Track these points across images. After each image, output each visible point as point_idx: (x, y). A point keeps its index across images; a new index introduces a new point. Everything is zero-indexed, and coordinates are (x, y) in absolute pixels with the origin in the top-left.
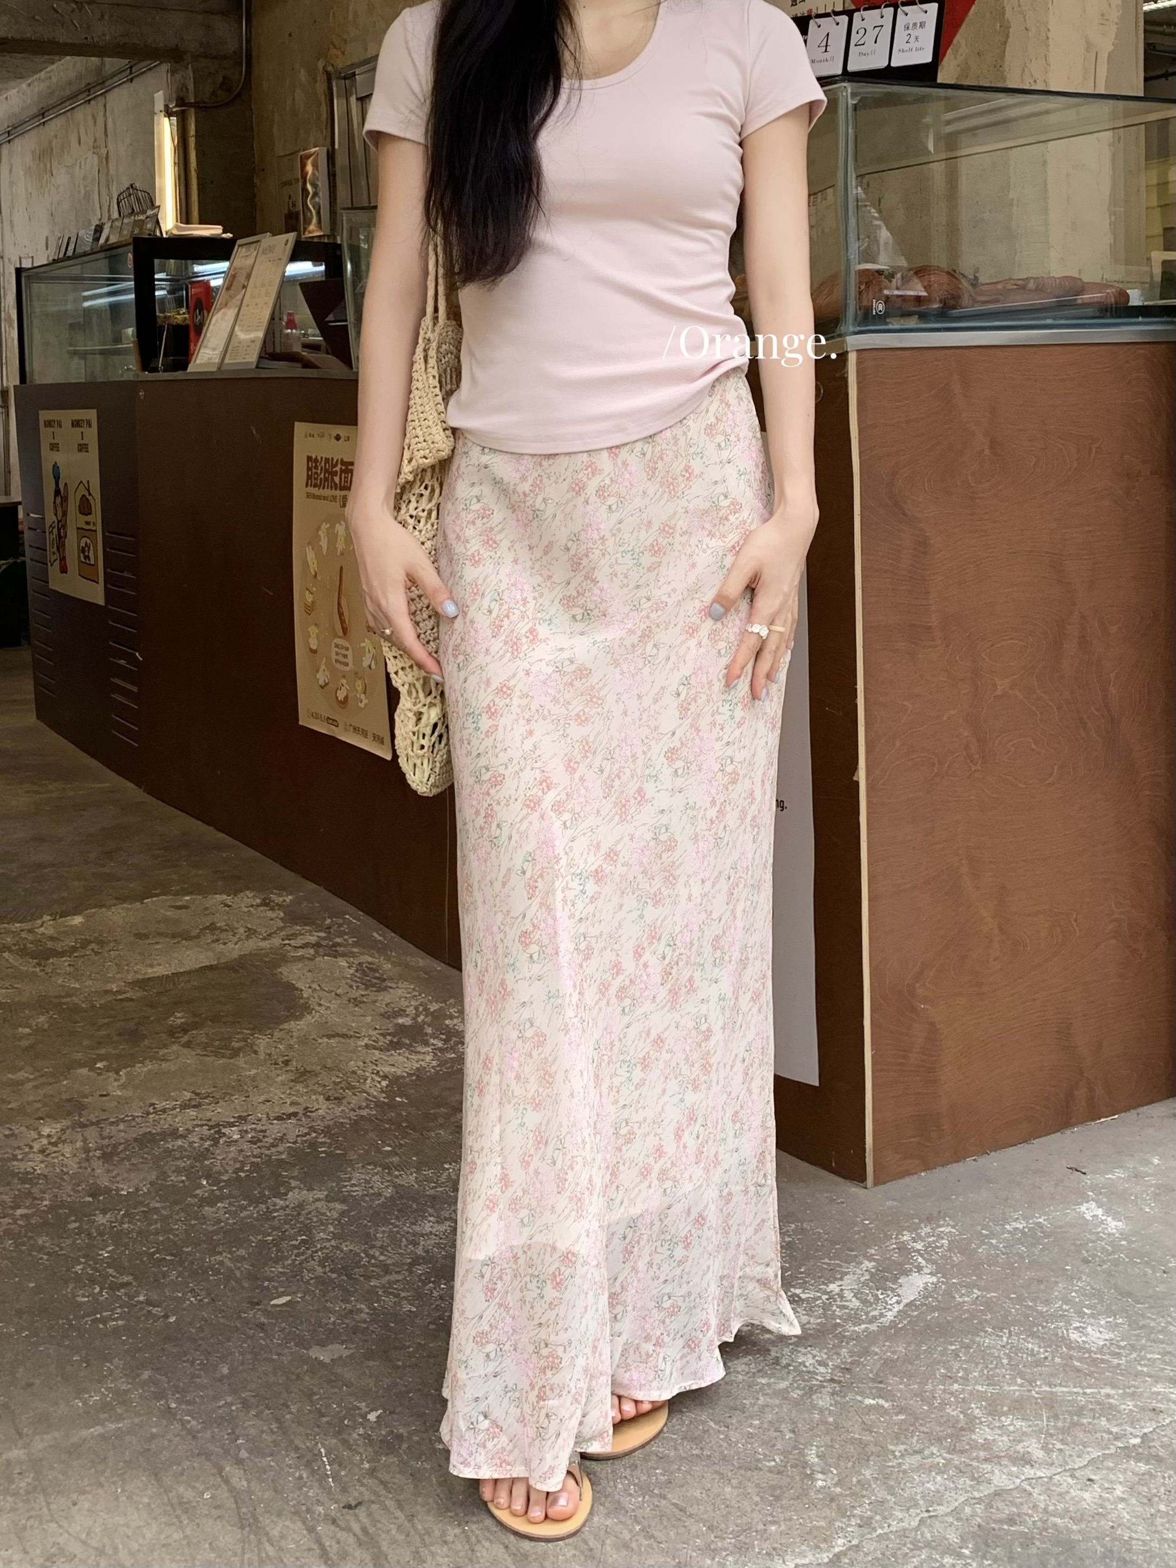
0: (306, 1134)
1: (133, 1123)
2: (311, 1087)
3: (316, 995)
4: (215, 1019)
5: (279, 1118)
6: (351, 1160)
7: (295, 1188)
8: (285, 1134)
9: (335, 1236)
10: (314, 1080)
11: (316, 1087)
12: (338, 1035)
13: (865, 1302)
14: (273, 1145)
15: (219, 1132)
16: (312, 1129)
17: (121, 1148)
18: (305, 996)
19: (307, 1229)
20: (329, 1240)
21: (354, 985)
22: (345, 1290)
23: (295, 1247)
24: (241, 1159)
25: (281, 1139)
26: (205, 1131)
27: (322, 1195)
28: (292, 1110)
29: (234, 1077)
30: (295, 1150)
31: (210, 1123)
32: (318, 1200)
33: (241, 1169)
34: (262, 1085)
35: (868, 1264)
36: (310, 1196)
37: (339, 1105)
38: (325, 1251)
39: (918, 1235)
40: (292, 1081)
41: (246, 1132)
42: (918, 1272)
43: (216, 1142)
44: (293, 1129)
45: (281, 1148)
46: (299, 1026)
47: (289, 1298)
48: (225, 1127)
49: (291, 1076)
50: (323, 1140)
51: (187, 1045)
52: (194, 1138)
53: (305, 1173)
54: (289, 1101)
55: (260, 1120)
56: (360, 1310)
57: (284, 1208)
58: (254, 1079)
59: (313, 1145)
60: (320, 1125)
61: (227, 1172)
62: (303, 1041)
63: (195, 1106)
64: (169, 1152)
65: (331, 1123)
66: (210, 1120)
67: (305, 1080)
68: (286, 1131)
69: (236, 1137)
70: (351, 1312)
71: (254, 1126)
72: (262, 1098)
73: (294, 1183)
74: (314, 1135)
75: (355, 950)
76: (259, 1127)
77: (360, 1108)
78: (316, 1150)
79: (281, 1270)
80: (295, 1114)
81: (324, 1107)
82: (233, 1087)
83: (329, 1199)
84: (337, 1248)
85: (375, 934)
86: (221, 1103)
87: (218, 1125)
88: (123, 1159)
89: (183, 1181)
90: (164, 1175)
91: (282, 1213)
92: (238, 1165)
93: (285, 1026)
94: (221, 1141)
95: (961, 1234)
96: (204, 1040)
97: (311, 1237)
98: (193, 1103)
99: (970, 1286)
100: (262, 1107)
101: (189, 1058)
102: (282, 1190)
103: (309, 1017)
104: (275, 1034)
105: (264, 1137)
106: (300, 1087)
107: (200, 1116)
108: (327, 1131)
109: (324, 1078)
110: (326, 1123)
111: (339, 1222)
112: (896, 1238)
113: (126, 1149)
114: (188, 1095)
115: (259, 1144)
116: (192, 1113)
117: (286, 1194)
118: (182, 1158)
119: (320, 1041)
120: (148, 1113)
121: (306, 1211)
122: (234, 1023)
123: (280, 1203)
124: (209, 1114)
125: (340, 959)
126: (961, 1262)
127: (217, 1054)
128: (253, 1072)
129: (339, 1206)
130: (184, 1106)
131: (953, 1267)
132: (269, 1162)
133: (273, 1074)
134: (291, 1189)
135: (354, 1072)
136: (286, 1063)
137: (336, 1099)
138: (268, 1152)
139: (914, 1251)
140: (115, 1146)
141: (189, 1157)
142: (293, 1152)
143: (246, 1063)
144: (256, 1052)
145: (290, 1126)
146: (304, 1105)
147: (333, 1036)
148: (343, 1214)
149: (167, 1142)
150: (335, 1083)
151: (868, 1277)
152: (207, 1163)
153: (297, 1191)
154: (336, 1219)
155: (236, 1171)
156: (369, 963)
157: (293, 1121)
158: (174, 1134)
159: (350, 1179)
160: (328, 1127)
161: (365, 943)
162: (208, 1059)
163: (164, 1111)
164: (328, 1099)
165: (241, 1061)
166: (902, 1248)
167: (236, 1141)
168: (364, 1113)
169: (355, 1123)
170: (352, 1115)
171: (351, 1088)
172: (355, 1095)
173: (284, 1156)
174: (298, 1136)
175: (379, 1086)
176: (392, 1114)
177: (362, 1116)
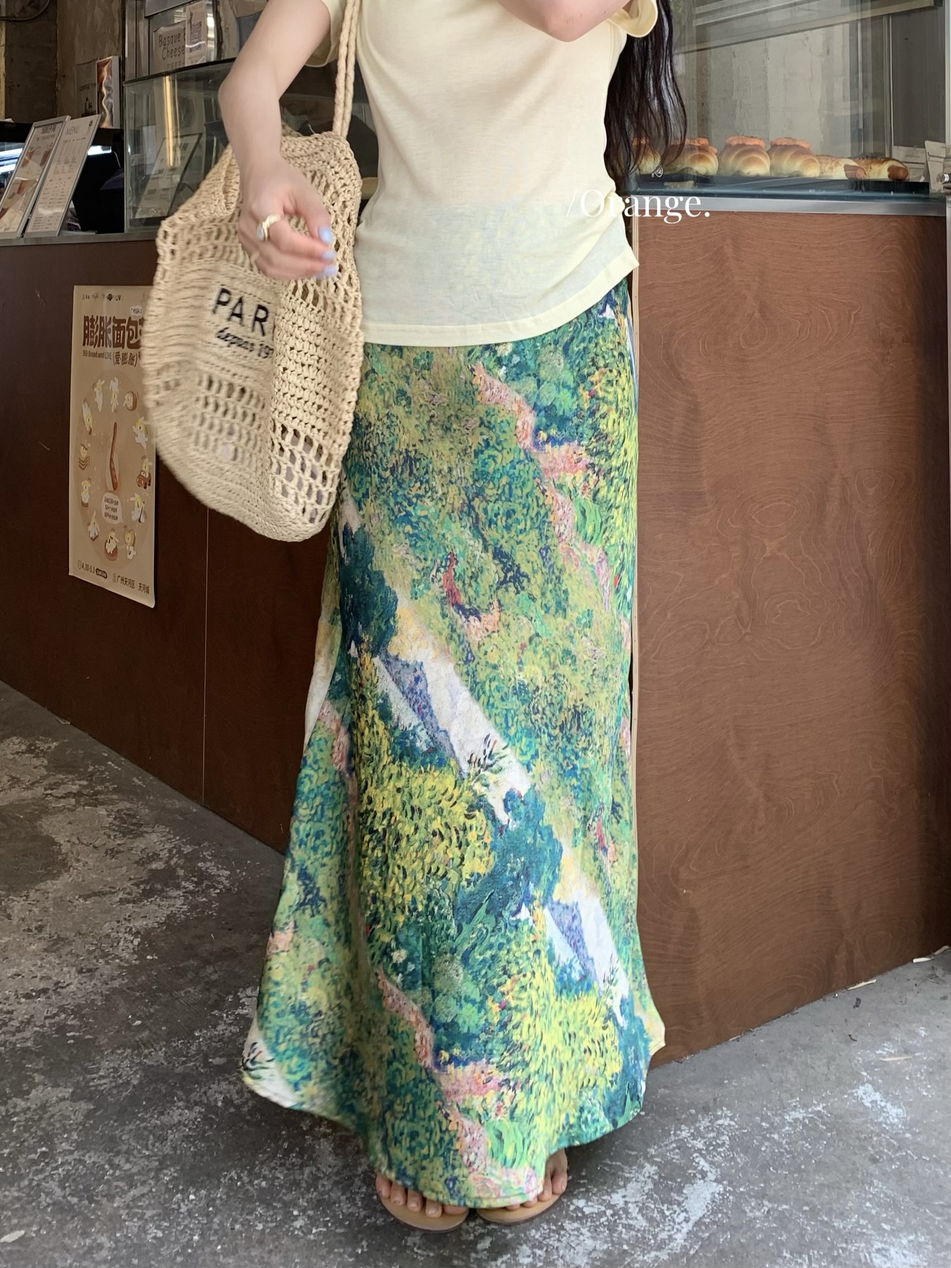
0: (55, 1015)
2: (64, 957)
3: (75, 851)
5: (28, 996)
6: (100, 1046)
7: (38, 1084)
8: (31, 1018)
9: (80, 1146)
10: (68, 949)
11: (68, 957)
12: (95, 894)
13: (651, 1220)
14: (18, 1030)
16: (62, 1009)
18: (63, 851)
19: (48, 1139)
20: (71, 1152)
21: (112, 834)
22: (86, 1219)
23: (34, 1162)
25: (28, 1024)
27: (67, 1092)
28: (42, 986)
30: (43, 1035)
32: (63, 1099)
34: (13, 956)
35: (650, 1169)
36: (54, 1094)
37: (92, 978)
38: (67, 1167)
39: (697, 1129)
40: (45, 950)
42: (703, 1178)
44: (40, 1008)
45: (26, 1034)
46: (55, 886)
47: (22, 1232)
49: (44, 945)
50: (73, 1022)
53: (50, 1064)
54: (39, 975)
55: (7, 999)
56: (100, 1247)
57: (25, 1111)
58: (5, 948)
59: (62, 1029)
60: (69, 1003)
62: (60, 903)
65: (81, 1001)
67: (58, 949)
68: (33, 1012)
70: (90, 1250)
72: (11, 972)
73: (38, 1078)
74: (63, 1016)
75: (115, 797)
76: (6, 1008)
77: (113, 979)
78: (64, 1035)
79: (16, 1194)
80: (45, 991)
81: (76, 981)
83: (75, 1098)
84: (80, 1161)
85: (135, 779)
91: (22, 1117)
93: (42, 886)
95: (742, 1128)
97: (52, 1148)
99: (762, 1196)
100: (11, 983)
102: (25, 1087)
103: (66, 876)
104: (31, 894)
105: (11, 1019)
106: (52, 958)
108: (77, 1011)
109: (78, 946)
110: (77, 1001)
111: (84, 1126)
112: (675, 1134)
115: (4, 1029)
117: (28, 1092)
119: (76, 903)
121: (48, 1114)
123: (22, 1104)
125: (99, 808)
126: (746, 1163)
128: (5, 940)
129: (84, 1106)
131: (738, 1171)
132: (13, 1051)
133: (25, 943)
134: (34, 1085)
135: (108, 936)
136: (40, 929)
137: (89, 970)
138: (12, 1039)
139: (696, 1151)
142: (40, 1037)
144: (9, 917)
145: (39, 1006)
146: (55, 979)
147: (90, 896)
148: (89, 1115)
150: (90, 952)
151: (651, 1186)
153: (41, 1088)
154: (80, 1124)
156: (128, 809)
157: (42, 999)
159: (99, 1069)
160: (79, 1006)
161: (125, 790)
164: (80, 972)
166: (682, 1146)
168: (116, 984)
169: (107, 998)
170: (104, 989)
171: (105, 955)
172: (107, 963)
173: (29, 1044)
174: (46, 1018)
175: (131, 946)
176: (143, 978)
177: (114, 991)
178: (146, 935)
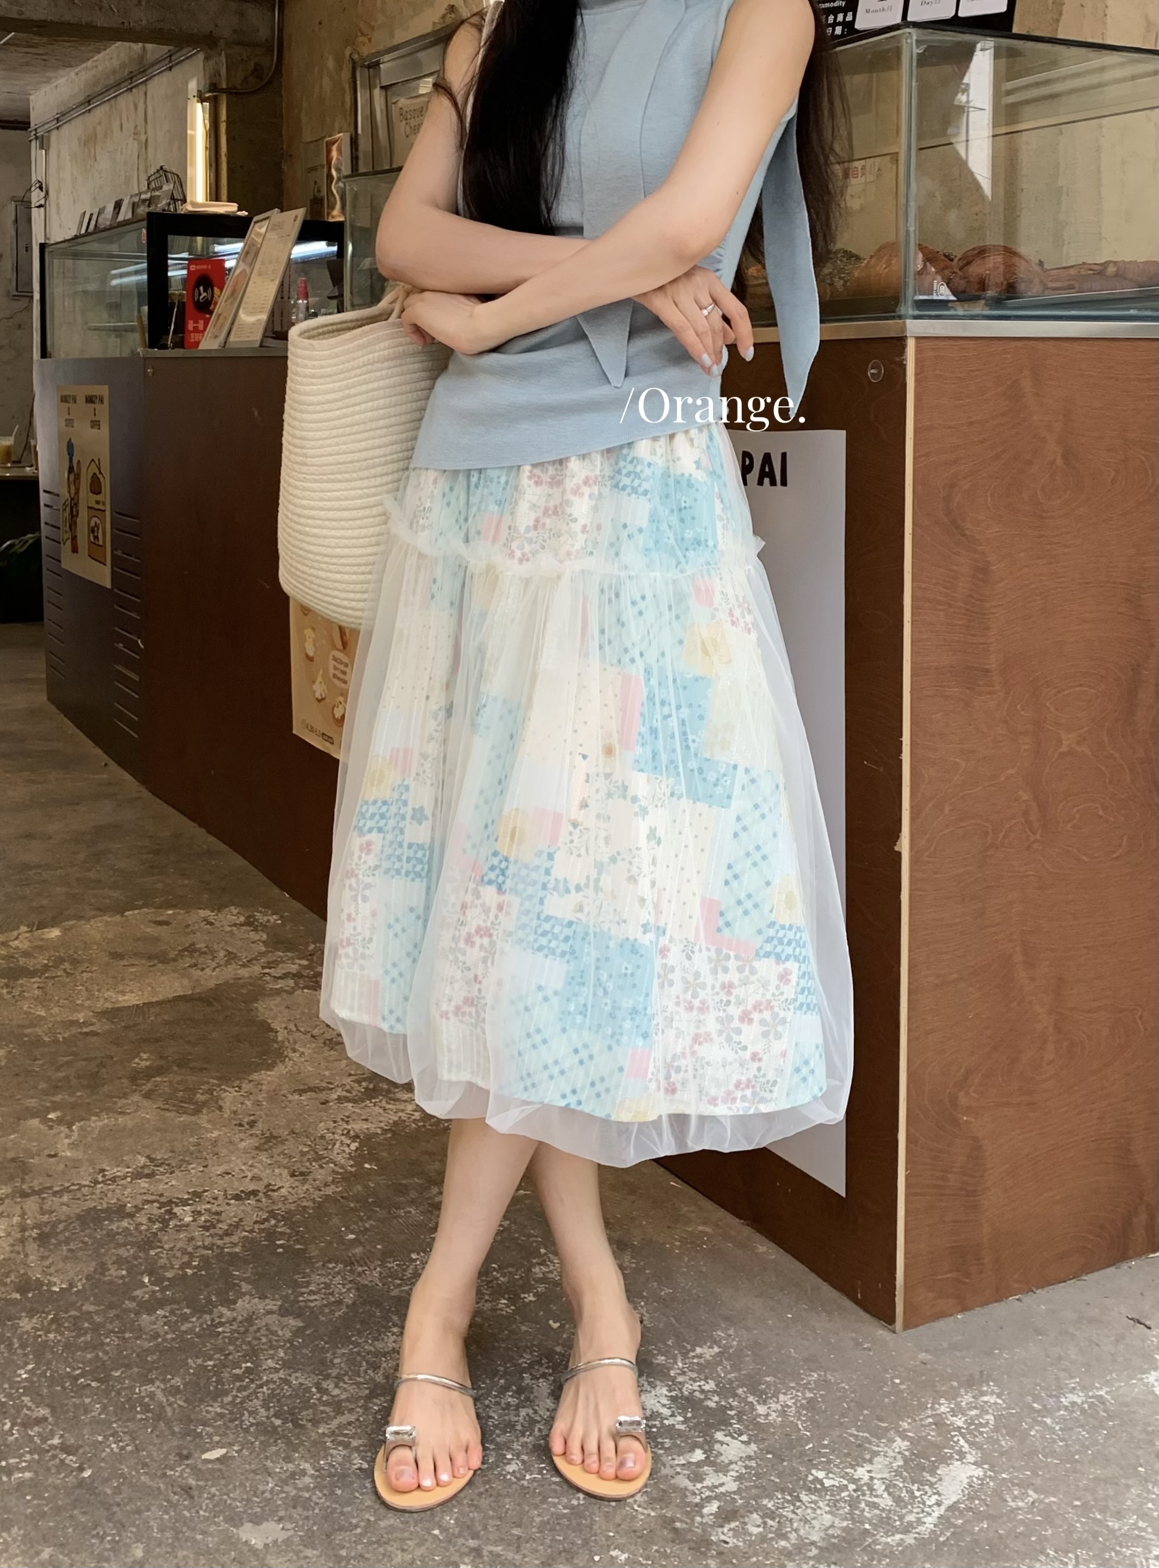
0: (267, 1220)
1: (79, 1195)
2: (276, 1158)
3: (291, 1038)
4: (182, 1063)
5: (237, 1197)
6: (311, 1258)
7: (245, 1293)
8: (241, 1220)
9: (285, 1364)
10: (280, 1149)
11: (280, 1159)
12: (311, 1089)
14: (227, 1234)
15: (170, 1212)
16: (272, 1214)
17: (61, 1227)
18: (279, 1038)
19: (254, 1353)
20: (277, 1371)
23: (238, 1377)
24: (190, 1250)
25: (237, 1226)
26: (154, 1209)
27: (274, 1305)
28: (252, 1187)
29: (193, 1140)
30: (250, 1241)
31: (163, 1200)
32: (270, 1312)
33: (188, 1265)
34: (224, 1152)
35: (901, 1444)
36: (261, 1307)
37: (304, 1182)
38: (271, 1386)
40: (257, 1148)
41: (199, 1213)
43: (164, 1228)
44: (250, 1211)
45: (235, 1239)
46: (268, 1078)
47: (224, 1451)
48: (177, 1205)
49: (254, 1142)
50: (283, 1229)
51: (148, 1095)
52: (142, 1218)
53: (259, 1274)
54: (250, 1175)
55: (216, 1199)
57: (230, 1322)
58: (215, 1143)
59: (271, 1235)
60: (280, 1208)
61: (172, 1267)
62: (273, 1096)
63: (148, 1176)
64: (111, 1235)
65: (292, 1207)
66: (161, 1195)
67: (270, 1148)
68: (243, 1215)
69: (188, 1219)
70: (293, 1474)
71: (208, 1206)
72: (220, 1170)
73: (245, 1287)
74: (273, 1222)
76: (215, 1208)
77: (326, 1185)
78: (273, 1242)
79: (218, 1410)
80: (254, 1193)
81: (288, 1184)
82: (192, 1154)
83: (282, 1312)
84: (286, 1381)
86: (177, 1173)
87: (170, 1202)
88: (60, 1243)
89: (122, 1277)
90: (103, 1268)
91: (227, 1328)
92: (186, 1259)
93: (255, 1076)
94: (172, 1224)
96: (167, 1090)
97: (257, 1364)
98: (146, 1171)
100: (220, 1181)
101: (148, 1112)
102: (231, 1295)
103: (281, 1066)
104: (244, 1085)
105: (219, 1221)
106: (263, 1157)
107: (152, 1189)
108: (287, 1218)
109: (292, 1147)
110: (288, 1206)
111: (292, 1344)
112: (932, 1408)
113: (66, 1229)
114: (142, 1160)
115: (212, 1231)
116: (143, 1183)
117: (235, 1302)
118: (125, 1245)
119: (290, 1097)
120: (96, 1182)
121: (255, 1327)
122: (201, 1070)
123: (227, 1313)
124: (161, 1187)
127: (181, 1111)
128: (215, 1134)
129: (293, 1322)
130: (138, 1175)
132: (220, 1256)
133: (236, 1139)
134: (241, 1295)
135: (322, 1137)
136: (252, 1124)
137: (302, 1174)
138: (220, 1243)
140: (54, 1225)
141: (132, 1244)
142: (247, 1244)
143: (209, 1121)
144: (220, 1108)
145: (248, 1208)
146: (265, 1182)
147: (305, 1091)
148: (296, 1333)
149: (112, 1221)
150: (303, 1154)
152: (152, 1253)
153: (247, 1298)
154: (288, 1340)
155: (182, 1267)
157: (252, 1201)
158: (120, 1211)
159: (308, 1284)
160: (289, 1212)
162: (168, 1114)
163: (114, 1180)
164: (293, 1175)
165: (203, 1119)
167: (188, 1225)
168: (329, 1191)
169: (319, 1206)
170: (316, 1195)
171: (318, 1158)
172: (321, 1167)
173: (237, 1250)
174: (256, 1222)
175: (347, 1150)
176: (359, 1188)
177: (327, 1197)
178: (366, 1140)
